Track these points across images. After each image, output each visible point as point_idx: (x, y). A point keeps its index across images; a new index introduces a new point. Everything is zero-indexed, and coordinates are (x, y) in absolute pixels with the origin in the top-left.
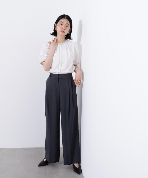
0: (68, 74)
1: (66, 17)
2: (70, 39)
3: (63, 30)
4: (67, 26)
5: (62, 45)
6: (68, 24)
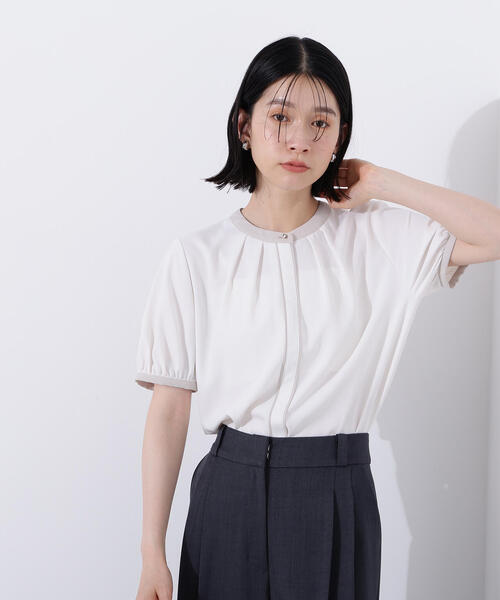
0: (336, 441)
1: (304, 65)
3: (301, 158)
4: (319, 124)
5: (295, 239)
6: (327, 110)
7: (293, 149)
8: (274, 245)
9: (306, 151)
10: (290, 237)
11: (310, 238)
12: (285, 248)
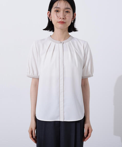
2: (75, 30)
3: (63, 20)
4: (67, 12)
5: (63, 43)
6: (68, 8)
7: (61, 18)
8: (58, 44)
9: (63, 18)
10: (62, 43)
11: (67, 43)
12: (61, 45)
